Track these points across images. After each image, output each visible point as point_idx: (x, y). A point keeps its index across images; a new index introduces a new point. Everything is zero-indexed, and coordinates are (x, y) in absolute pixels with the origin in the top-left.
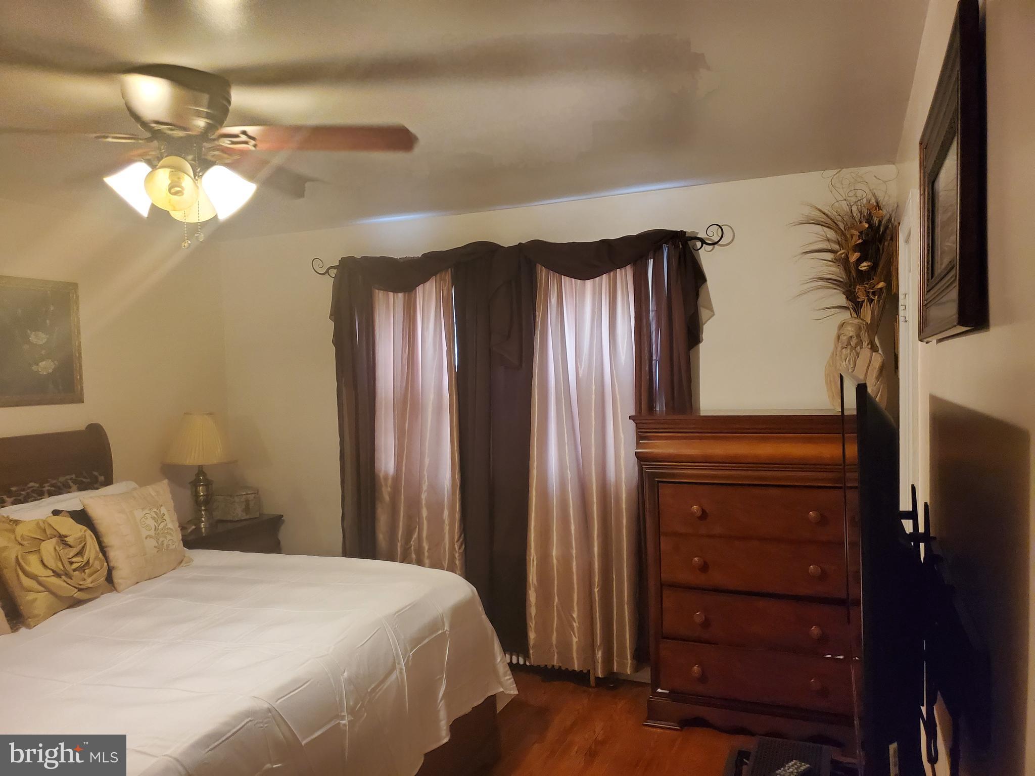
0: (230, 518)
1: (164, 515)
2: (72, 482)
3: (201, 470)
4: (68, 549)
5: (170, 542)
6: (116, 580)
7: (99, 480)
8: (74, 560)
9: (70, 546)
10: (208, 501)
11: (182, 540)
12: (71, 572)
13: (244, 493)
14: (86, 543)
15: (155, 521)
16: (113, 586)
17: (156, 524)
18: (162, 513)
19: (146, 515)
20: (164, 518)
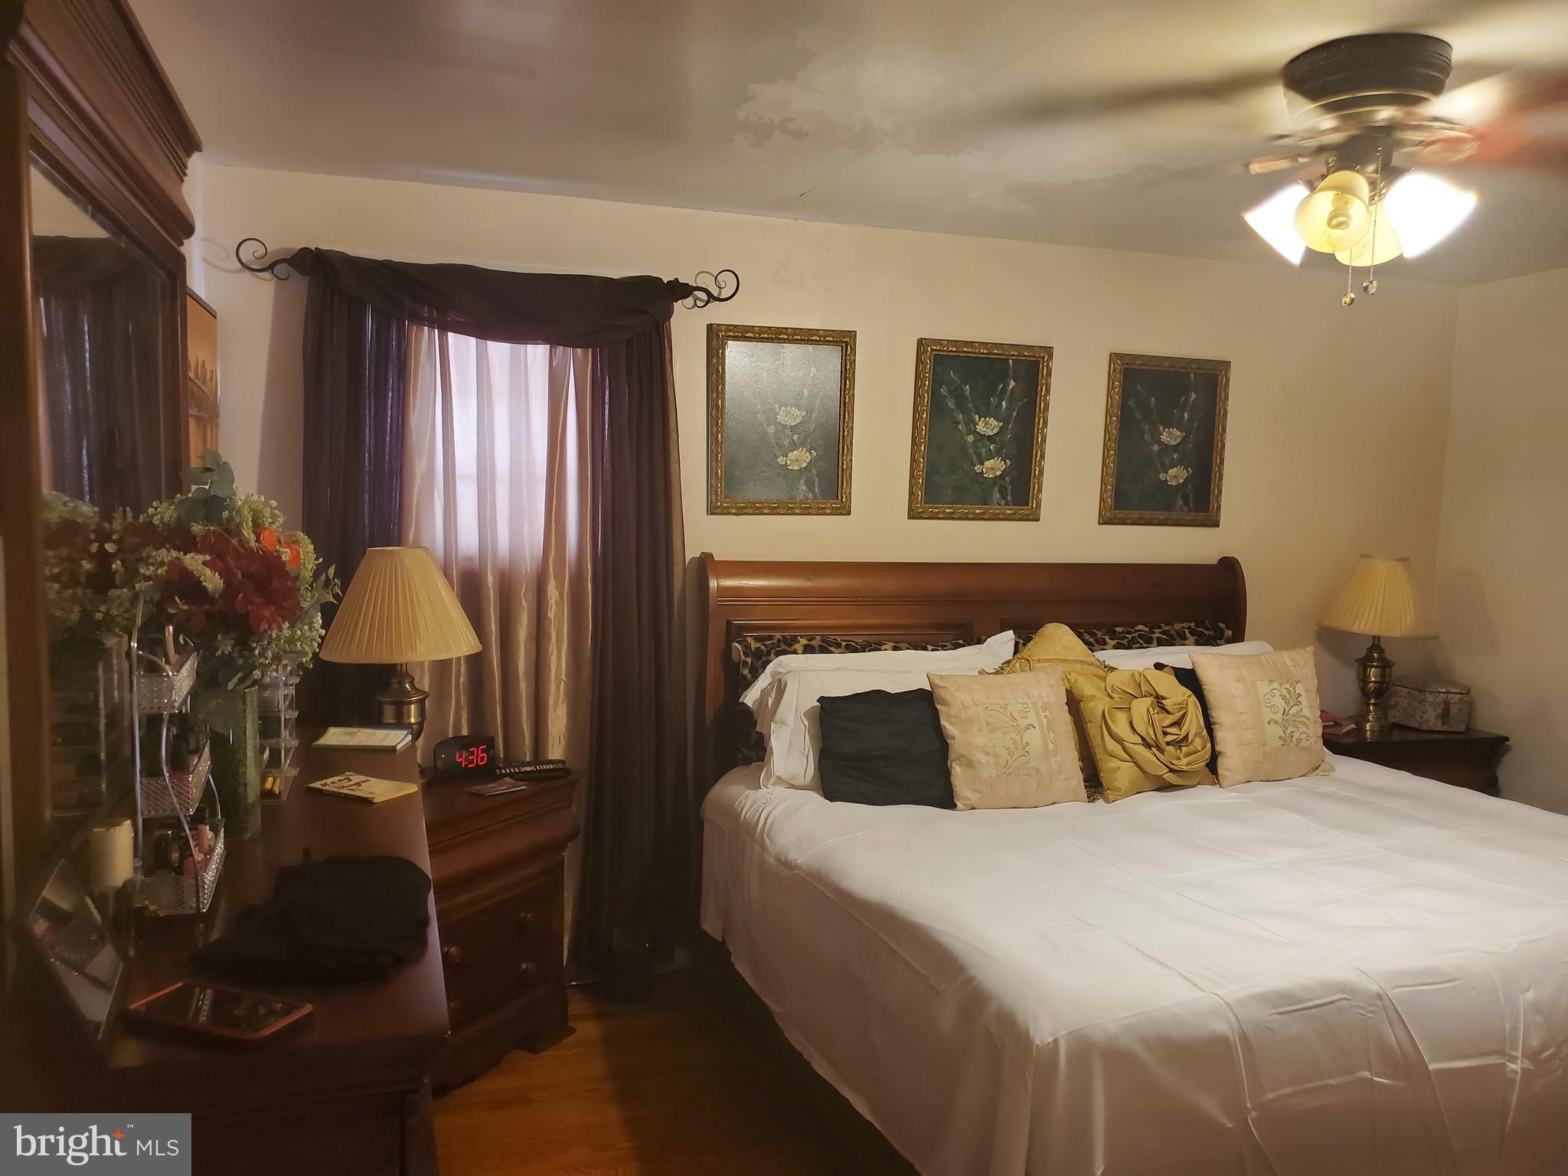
0: (1414, 724)
1: (1300, 695)
2: (1190, 632)
3: (1376, 644)
4: (1163, 715)
5: (1303, 736)
6: (1220, 771)
7: (1225, 635)
8: (1169, 730)
9: (1168, 712)
10: (1382, 692)
11: (1322, 737)
12: (1164, 745)
13: (1444, 690)
14: (1186, 712)
15: (1286, 703)
16: (1217, 778)
17: (1286, 706)
18: (1297, 693)
19: (1273, 691)
20: (1300, 699)
